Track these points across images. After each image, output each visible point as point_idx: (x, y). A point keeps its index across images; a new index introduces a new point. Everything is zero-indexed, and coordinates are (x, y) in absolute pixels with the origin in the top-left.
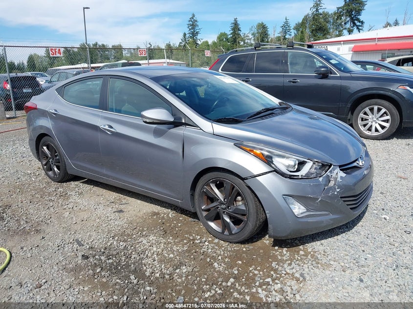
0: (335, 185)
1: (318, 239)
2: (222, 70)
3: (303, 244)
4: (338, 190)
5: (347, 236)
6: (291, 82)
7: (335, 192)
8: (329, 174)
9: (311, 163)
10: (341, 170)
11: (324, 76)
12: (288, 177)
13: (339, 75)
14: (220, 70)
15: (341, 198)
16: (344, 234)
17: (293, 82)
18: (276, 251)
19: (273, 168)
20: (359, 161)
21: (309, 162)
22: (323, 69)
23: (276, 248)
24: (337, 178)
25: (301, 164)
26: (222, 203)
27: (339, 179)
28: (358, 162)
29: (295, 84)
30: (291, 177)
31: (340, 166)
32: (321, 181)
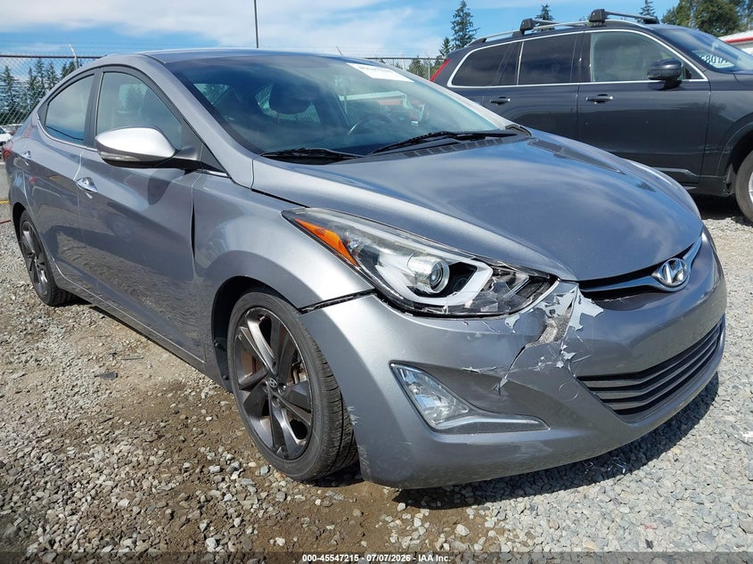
0: (556, 339)
1: (528, 490)
2: (453, 83)
3: (479, 501)
4: (568, 356)
5: (618, 489)
6: (593, 100)
7: (556, 361)
8: (542, 306)
9: (490, 271)
10: (586, 295)
11: (671, 82)
12: (410, 312)
13: (706, 79)
14: (449, 84)
15: (581, 379)
16: (610, 482)
17: (599, 101)
18: (396, 515)
19: (372, 283)
20: (664, 272)
21: (482, 269)
22: (668, 66)
23: (402, 506)
24: (566, 320)
25: (460, 274)
26: (269, 374)
27: (575, 323)
28: (659, 275)
29: (601, 105)
30: (418, 311)
31: (583, 285)
32: (511, 324)
